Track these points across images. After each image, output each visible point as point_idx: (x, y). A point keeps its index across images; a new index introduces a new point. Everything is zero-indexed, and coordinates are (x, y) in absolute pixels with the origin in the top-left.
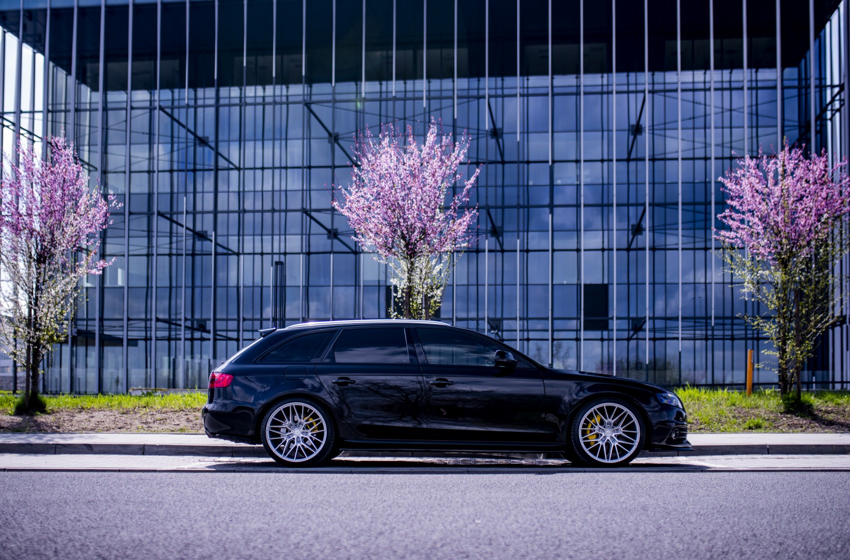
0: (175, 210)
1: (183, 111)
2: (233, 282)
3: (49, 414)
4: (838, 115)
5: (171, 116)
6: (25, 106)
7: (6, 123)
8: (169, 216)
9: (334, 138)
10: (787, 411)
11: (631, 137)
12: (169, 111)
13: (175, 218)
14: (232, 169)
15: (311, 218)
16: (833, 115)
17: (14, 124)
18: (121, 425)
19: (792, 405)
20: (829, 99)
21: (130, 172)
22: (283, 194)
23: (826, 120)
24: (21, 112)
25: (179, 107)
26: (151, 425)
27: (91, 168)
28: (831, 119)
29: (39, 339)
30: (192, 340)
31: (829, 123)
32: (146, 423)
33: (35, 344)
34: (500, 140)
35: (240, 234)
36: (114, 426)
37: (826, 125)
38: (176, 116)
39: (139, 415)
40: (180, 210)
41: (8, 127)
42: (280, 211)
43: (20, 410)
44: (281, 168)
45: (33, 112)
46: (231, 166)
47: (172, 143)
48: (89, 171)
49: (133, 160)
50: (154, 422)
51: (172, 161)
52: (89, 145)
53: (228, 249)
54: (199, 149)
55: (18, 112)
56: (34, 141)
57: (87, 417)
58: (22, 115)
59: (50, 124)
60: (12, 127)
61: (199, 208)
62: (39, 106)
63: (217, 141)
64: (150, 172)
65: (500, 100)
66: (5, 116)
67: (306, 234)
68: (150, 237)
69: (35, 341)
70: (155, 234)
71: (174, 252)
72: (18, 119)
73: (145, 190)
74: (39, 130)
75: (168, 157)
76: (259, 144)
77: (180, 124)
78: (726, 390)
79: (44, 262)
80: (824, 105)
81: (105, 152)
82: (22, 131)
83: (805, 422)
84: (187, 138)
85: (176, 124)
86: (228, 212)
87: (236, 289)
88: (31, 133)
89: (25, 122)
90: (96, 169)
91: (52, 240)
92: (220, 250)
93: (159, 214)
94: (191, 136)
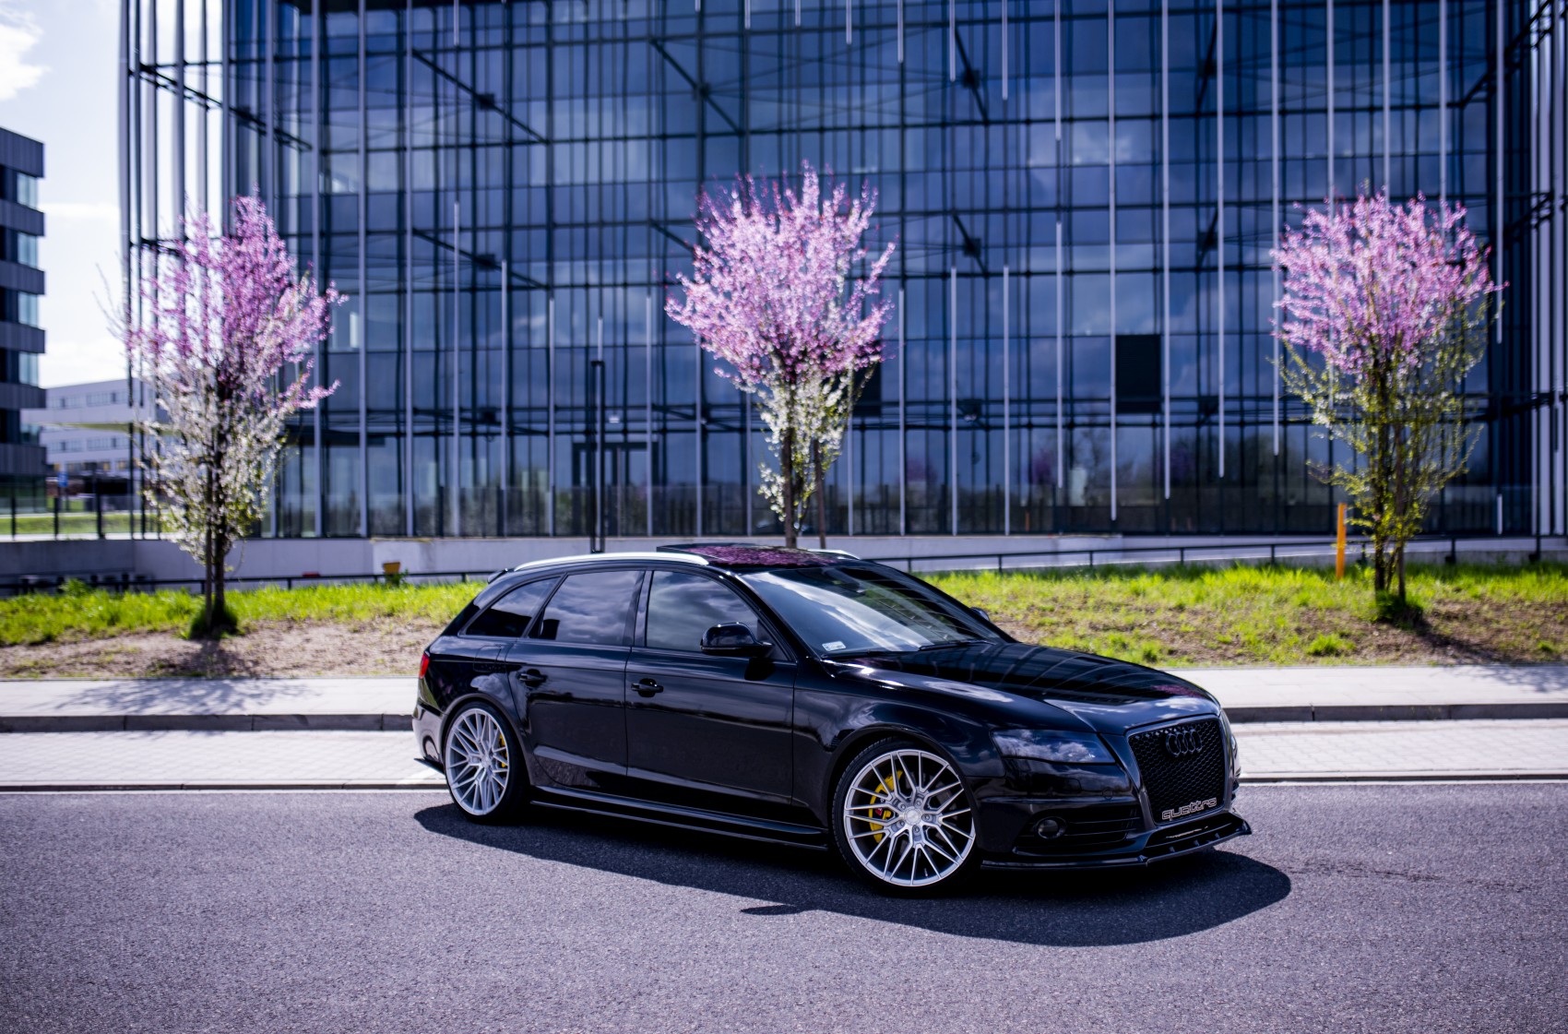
0: (442, 225)
1: (451, 57)
2: (538, 341)
3: (242, 635)
4: (1547, 39)
5: (434, 65)
6: (192, 54)
7: (161, 81)
8: (432, 235)
9: (703, 92)
10: (1382, 620)
11: (1201, 82)
12: (429, 57)
13: (442, 237)
14: (534, 143)
15: (668, 235)
16: (1540, 39)
17: (173, 83)
18: (350, 656)
19: (1389, 609)
20: (1534, 10)
21: (368, 151)
22: (620, 188)
23: (1529, 47)
24: (186, 64)
25: (446, 51)
26: (396, 656)
27: (303, 147)
28: (1538, 46)
29: (224, 518)
30: (474, 435)
31: (1534, 53)
32: (391, 652)
33: (218, 527)
34: (981, 91)
35: (550, 258)
36: (340, 659)
37: (1529, 56)
38: (441, 64)
39: (378, 634)
40: (449, 226)
41: (165, 87)
42: (614, 224)
43: (198, 632)
44: (615, 139)
45: (204, 63)
46: (533, 138)
47: (436, 105)
48: (300, 151)
49: (372, 132)
50: (402, 649)
51: (436, 133)
52: (299, 111)
53: (528, 279)
54: (481, 115)
55: (181, 64)
56: (207, 108)
57: (299, 640)
58: (188, 69)
59: (233, 82)
60: (171, 87)
61: (481, 222)
62: (215, 52)
63: (510, 100)
64: (400, 149)
65: (979, 29)
66: (160, 71)
67: (658, 257)
68: (401, 265)
69: (219, 522)
70: (409, 261)
71: (442, 285)
72: (182, 74)
73: (393, 185)
74: (215, 91)
75: (430, 126)
76: (579, 103)
77: (447, 76)
78: (1299, 572)
79: (229, 397)
80: (1526, 21)
81: (325, 122)
82: (188, 93)
83: (1405, 639)
84: (457, 97)
85: (441, 78)
86: (529, 227)
87: (544, 352)
88: (203, 96)
89: (192, 79)
90: (310, 148)
91: (242, 363)
92: (516, 282)
93: (416, 232)
94: (465, 95)
